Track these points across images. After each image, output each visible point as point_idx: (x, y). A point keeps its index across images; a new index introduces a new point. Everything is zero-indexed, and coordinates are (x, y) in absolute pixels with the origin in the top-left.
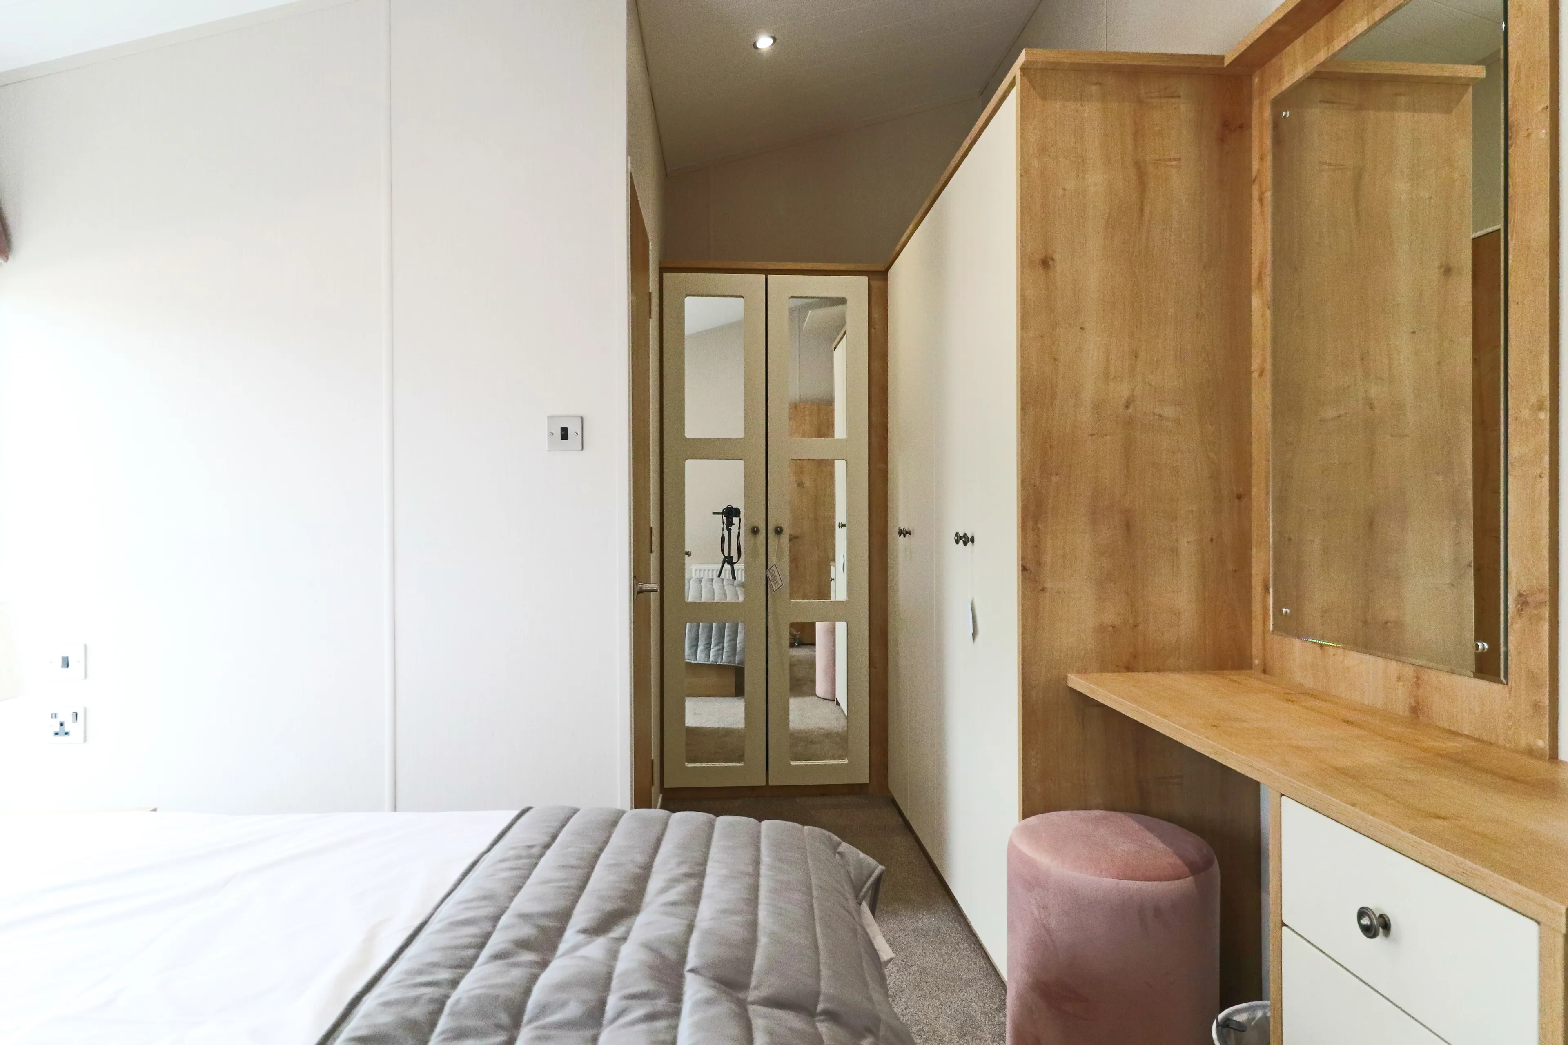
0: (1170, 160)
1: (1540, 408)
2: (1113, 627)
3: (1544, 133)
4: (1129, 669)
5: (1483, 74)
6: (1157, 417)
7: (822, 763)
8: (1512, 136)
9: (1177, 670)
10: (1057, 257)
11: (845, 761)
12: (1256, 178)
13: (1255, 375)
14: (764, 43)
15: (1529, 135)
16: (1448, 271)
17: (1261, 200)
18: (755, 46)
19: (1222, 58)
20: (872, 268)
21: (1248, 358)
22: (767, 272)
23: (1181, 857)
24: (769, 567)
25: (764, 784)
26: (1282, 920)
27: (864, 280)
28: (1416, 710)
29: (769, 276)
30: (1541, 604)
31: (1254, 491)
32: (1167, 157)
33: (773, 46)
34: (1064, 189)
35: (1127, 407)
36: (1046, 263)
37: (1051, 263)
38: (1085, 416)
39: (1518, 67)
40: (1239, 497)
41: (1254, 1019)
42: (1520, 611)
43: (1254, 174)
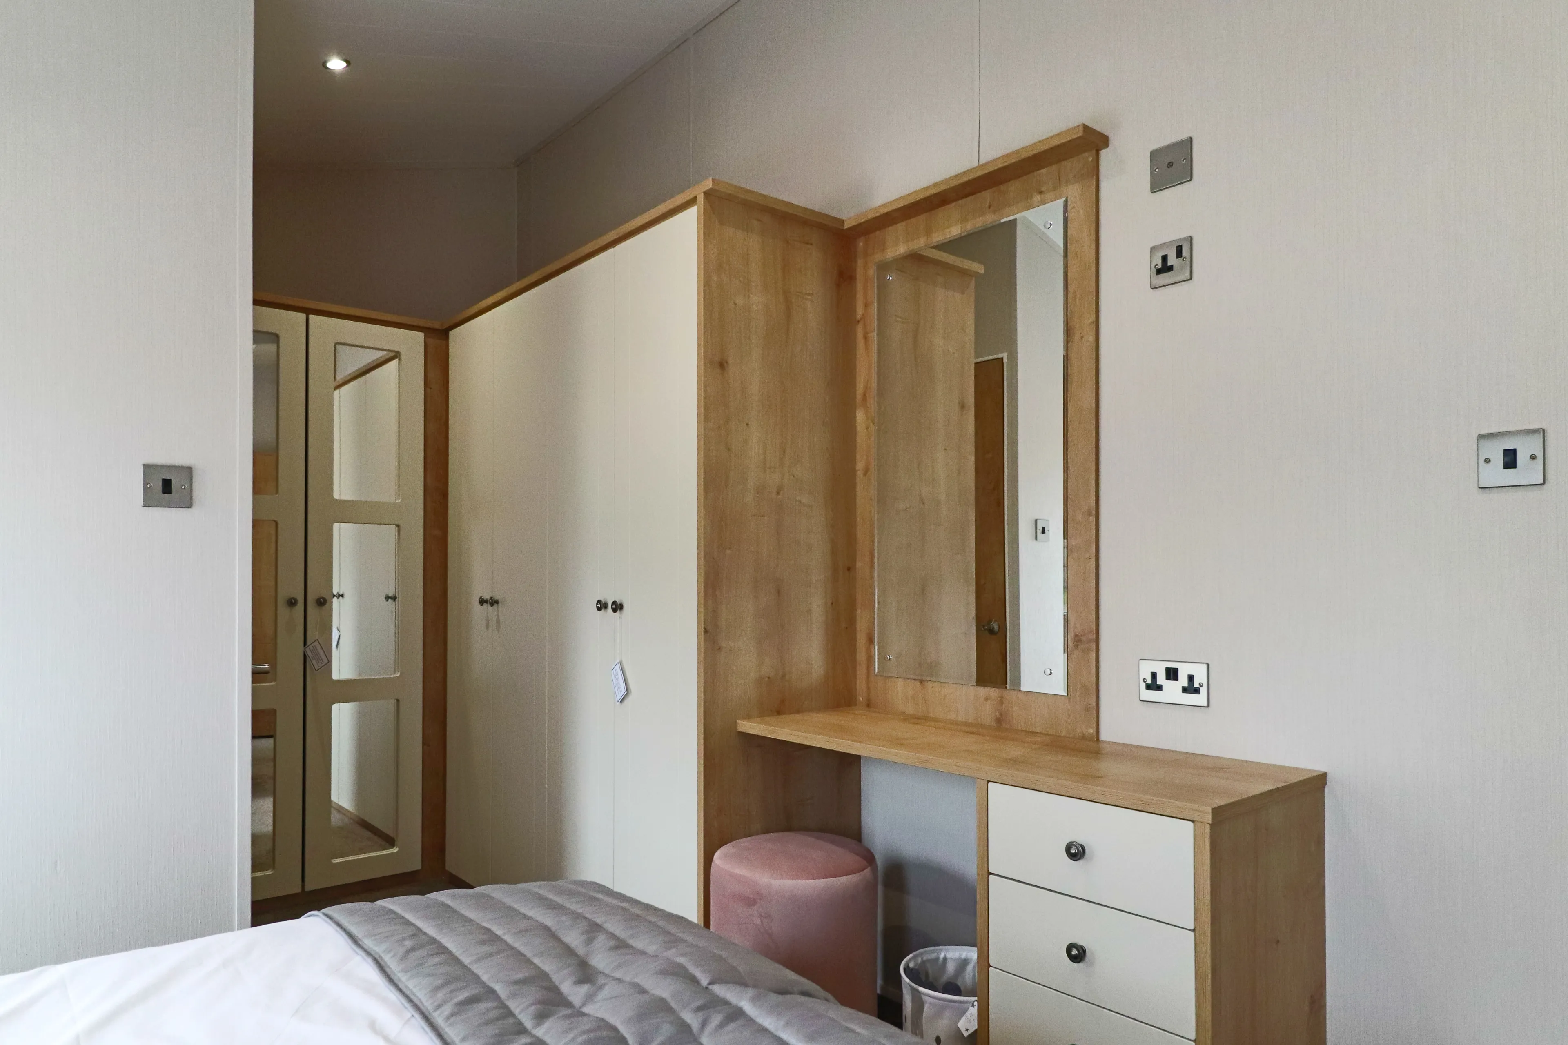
0: (806, 294)
1: (1090, 514)
2: (769, 678)
3: (1092, 338)
4: (779, 712)
5: (982, 272)
6: (798, 503)
7: (358, 858)
8: (1070, 335)
9: (811, 710)
10: (731, 361)
11: (395, 850)
12: (861, 319)
13: (860, 474)
14: (336, 64)
15: (1082, 337)
16: (962, 406)
17: (866, 338)
18: (324, 65)
19: (843, 221)
20: (429, 324)
21: (853, 461)
22: (308, 311)
23: (857, 854)
24: (309, 642)
25: (298, 890)
26: (988, 870)
27: (420, 336)
28: (999, 721)
29: (311, 317)
30: (1089, 641)
31: (859, 564)
32: (804, 291)
33: (345, 69)
34: (735, 304)
35: (778, 493)
36: (722, 365)
37: (725, 364)
38: (750, 498)
39: (1075, 292)
40: (849, 569)
41: (917, 964)
42: (1076, 646)
43: (858, 317)
